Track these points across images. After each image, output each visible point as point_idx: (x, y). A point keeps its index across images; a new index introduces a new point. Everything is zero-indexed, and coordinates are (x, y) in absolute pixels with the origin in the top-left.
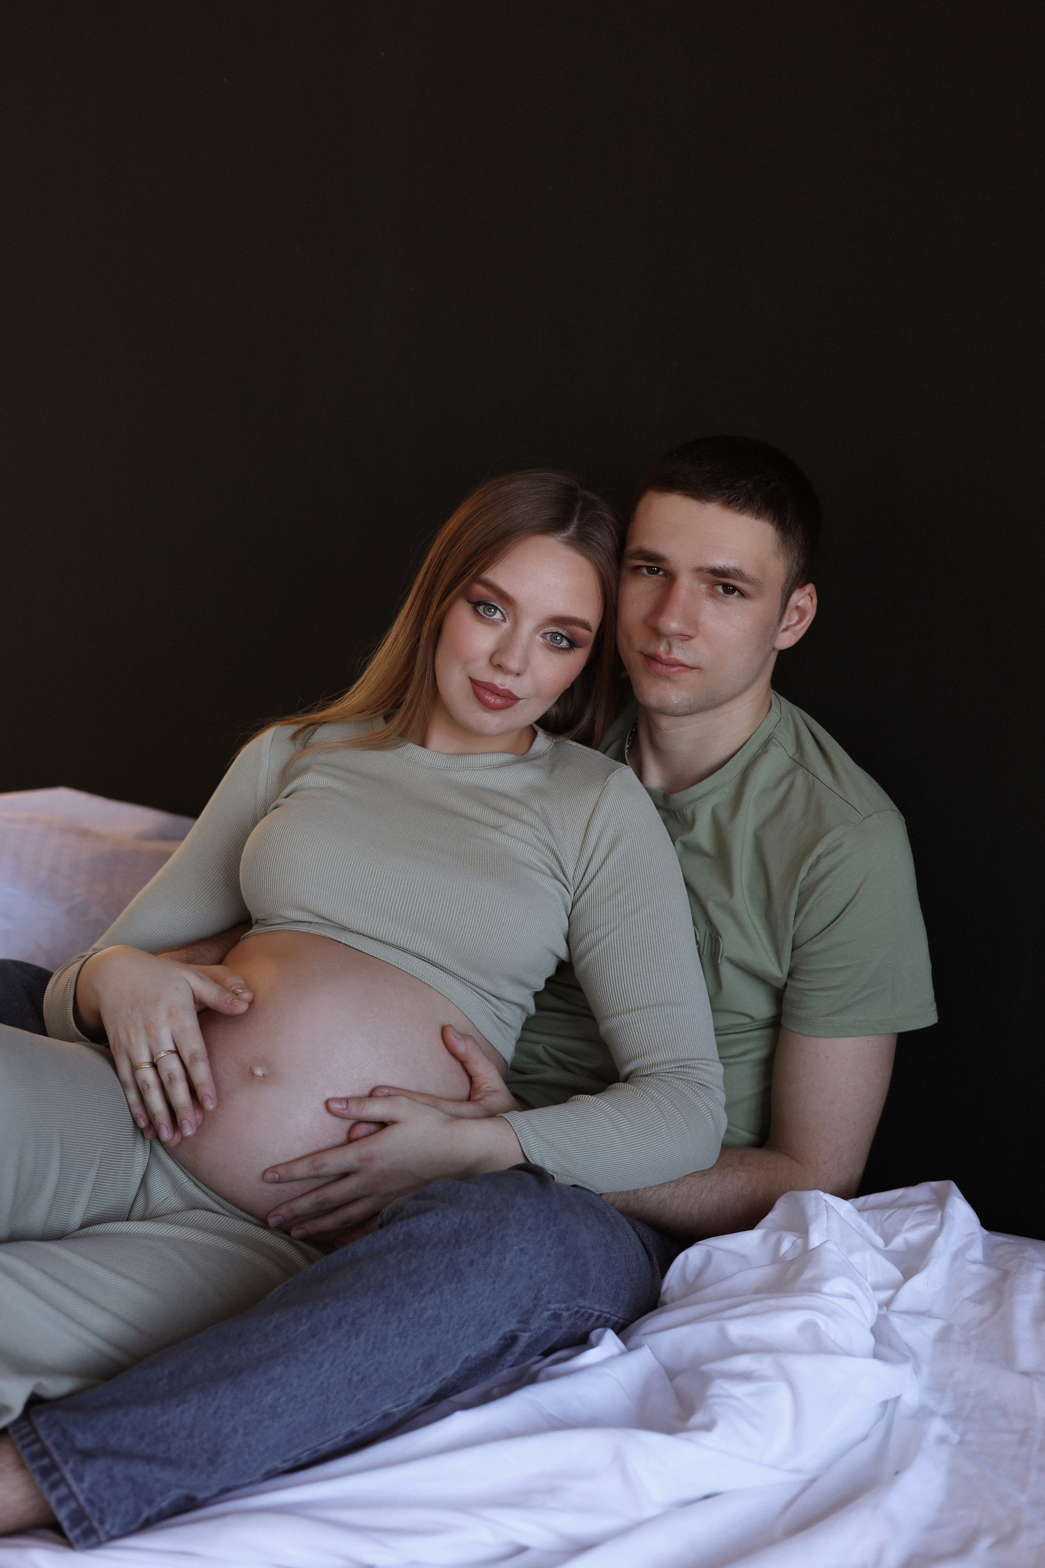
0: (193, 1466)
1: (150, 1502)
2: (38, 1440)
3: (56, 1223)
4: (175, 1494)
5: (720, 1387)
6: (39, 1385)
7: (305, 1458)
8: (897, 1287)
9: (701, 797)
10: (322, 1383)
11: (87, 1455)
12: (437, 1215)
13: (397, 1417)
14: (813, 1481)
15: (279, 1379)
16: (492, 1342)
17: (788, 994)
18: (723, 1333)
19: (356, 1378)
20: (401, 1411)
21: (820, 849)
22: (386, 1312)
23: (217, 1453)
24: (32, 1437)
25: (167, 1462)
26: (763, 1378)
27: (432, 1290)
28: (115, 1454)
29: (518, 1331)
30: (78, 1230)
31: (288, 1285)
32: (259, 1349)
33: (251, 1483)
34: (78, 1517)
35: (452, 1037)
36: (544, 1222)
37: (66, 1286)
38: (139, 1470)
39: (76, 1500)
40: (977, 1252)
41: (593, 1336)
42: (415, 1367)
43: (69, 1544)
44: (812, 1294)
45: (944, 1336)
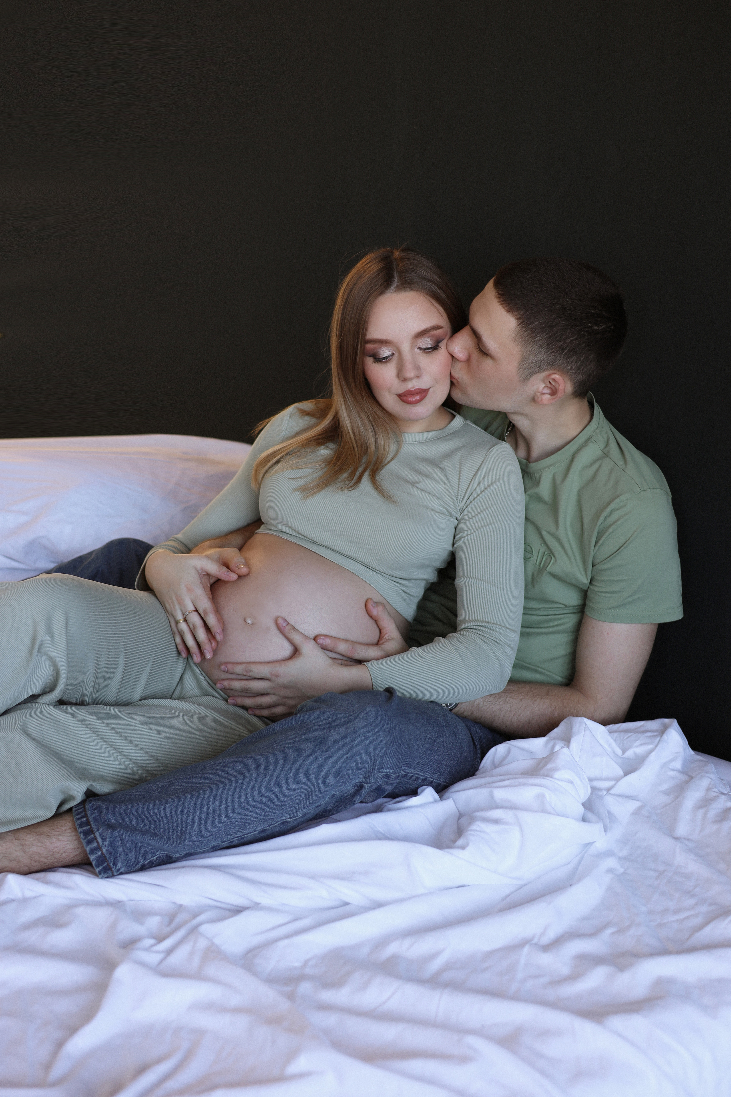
0: (169, 839)
1: (145, 856)
2: (86, 816)
3: (125, 697)
4: (159, 854)
5: (478, 826)
6: (91, 785)
7: (235, 841)
8: (618, 780)
9: (545, 468)
10: (245, 800)
11: (110, 827)
12: (320, 712)
13: (292, 824)
14: (525, 885)
15: (220, 796)
16: (348, 787)
17: (590, 594)
18: (492, 795)
19: (264, 800)
20: (293, 821)
21: (612, 506)
22: (284, 764)
23: (183, 833)
24: (83, 814)
25: (155, 835)
26: (506, 823)
27: (311, 755)
28: (126, 828)
29: (363, 783)
30: (140, 701)
31: (238, 744)
32: (211, 778)
33: (203, 852)
34: (102, 860)
35: (370, 606)
36: (381, 722)
37: (118, 733)
38: (138, 837)
39: (102, 851)
40: (678, 765)
41: (419, 790)
42: (301, 797)
43: (97, 875)
44: (548, 778)
45: (637, 812)
